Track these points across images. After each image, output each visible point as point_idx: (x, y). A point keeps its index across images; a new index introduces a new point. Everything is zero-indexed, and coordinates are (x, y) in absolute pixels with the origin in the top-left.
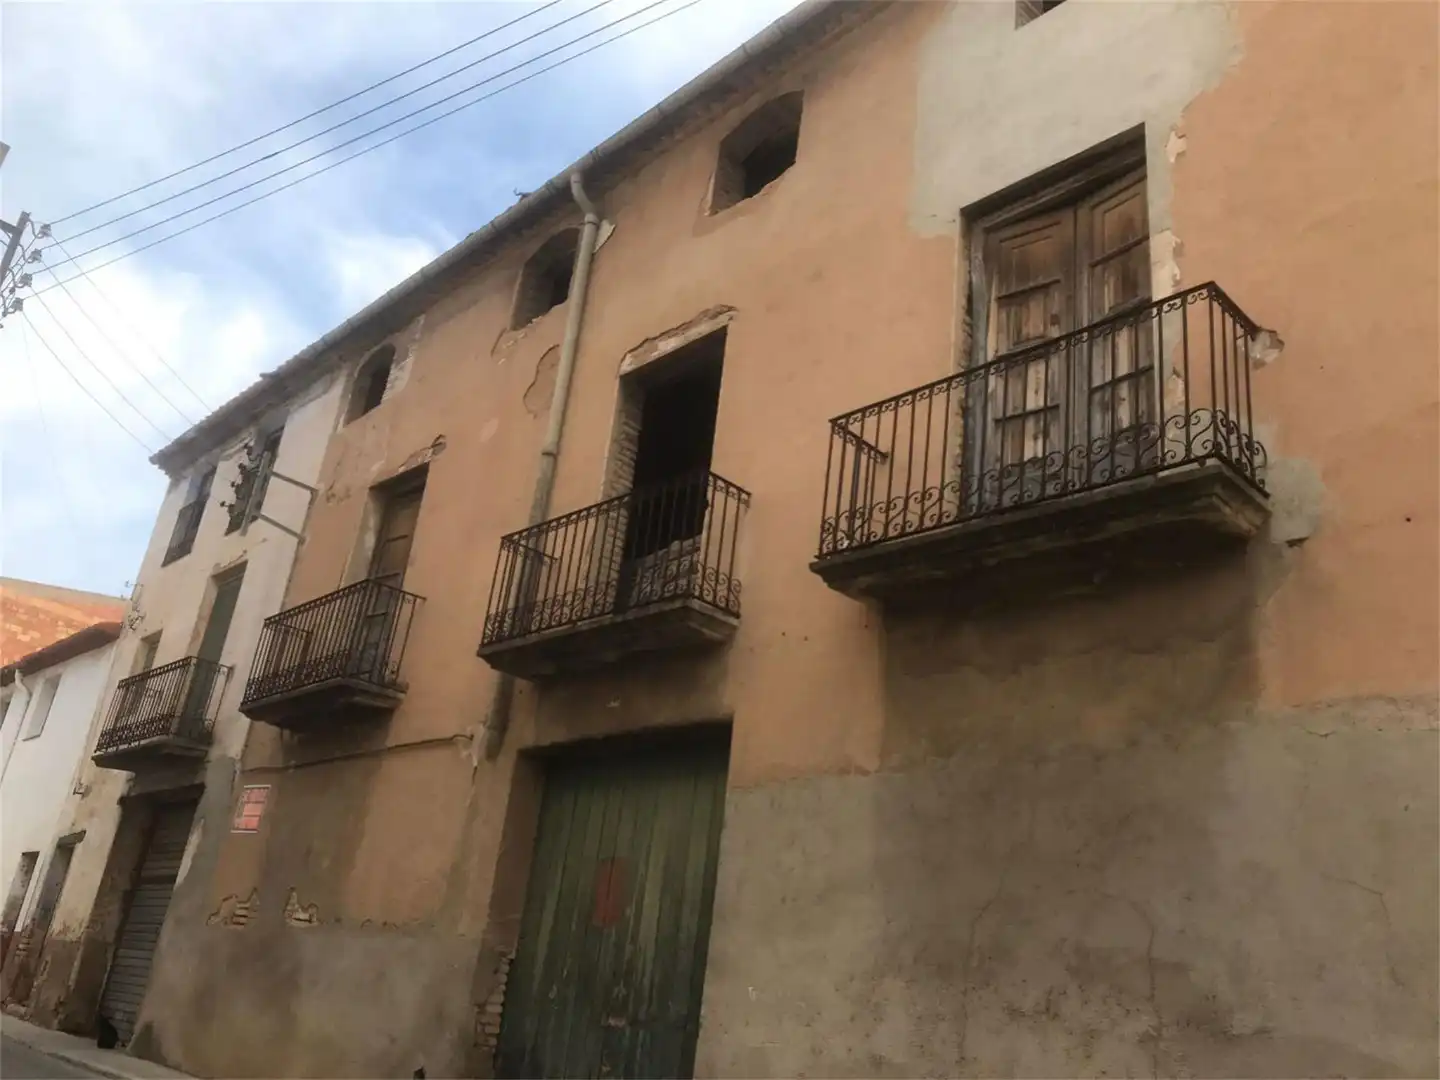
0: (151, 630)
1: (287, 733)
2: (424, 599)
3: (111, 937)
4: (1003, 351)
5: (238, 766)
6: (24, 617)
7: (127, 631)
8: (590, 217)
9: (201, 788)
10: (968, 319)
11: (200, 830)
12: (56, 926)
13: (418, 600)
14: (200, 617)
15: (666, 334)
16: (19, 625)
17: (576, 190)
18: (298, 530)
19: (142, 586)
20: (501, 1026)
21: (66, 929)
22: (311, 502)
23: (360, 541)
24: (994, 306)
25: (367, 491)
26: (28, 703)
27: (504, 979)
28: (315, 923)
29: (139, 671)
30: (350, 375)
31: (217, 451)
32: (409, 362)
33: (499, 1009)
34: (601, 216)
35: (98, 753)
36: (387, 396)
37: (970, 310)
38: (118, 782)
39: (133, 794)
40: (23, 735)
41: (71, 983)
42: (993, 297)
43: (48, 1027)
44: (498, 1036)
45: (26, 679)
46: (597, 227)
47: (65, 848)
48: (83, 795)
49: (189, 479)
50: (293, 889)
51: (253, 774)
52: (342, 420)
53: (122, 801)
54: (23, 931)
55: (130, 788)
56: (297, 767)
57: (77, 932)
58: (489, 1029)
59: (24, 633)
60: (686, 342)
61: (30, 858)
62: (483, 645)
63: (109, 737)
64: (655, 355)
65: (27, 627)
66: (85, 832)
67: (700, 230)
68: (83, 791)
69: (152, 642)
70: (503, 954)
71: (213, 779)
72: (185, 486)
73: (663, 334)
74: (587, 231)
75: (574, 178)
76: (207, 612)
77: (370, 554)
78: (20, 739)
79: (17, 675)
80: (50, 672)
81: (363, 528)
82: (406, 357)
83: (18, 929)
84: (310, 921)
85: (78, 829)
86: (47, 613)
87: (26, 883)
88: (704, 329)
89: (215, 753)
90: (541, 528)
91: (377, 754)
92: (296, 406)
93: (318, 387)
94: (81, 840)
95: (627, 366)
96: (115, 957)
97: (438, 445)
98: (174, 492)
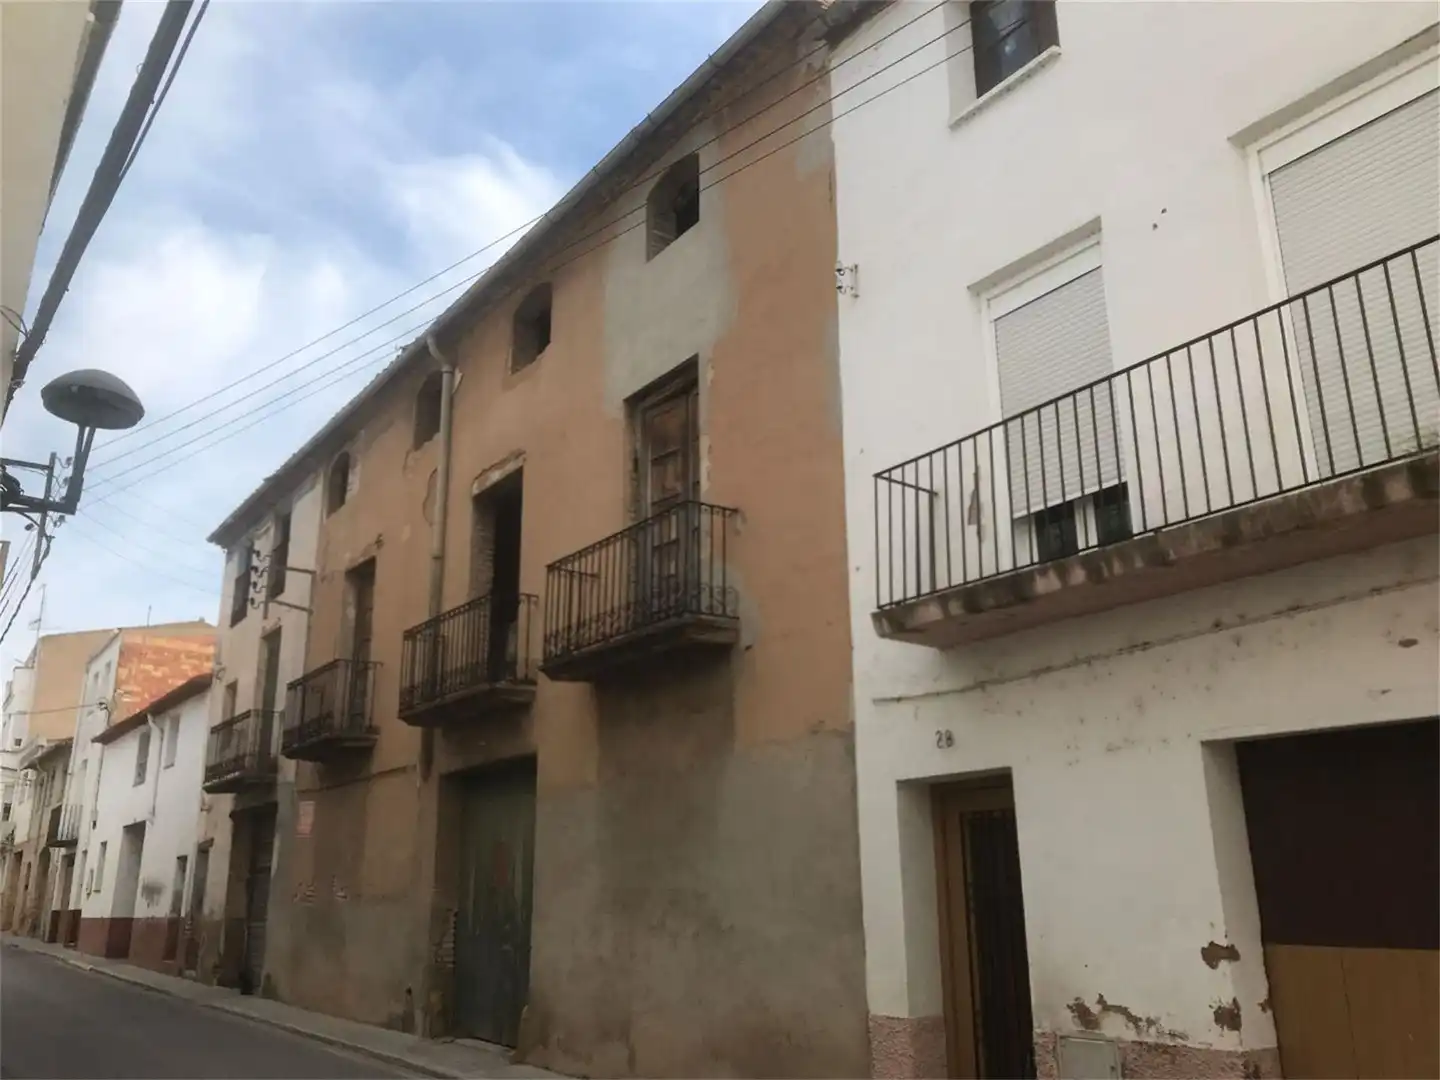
0: (231, 680)
1: (319, 763)
2: (382, 664)
3: (243, 914)
4: (656, 500)
5: (294, 788)
6: (154, 657)
7: (214, 680)
8: (445, 368)
9: (275, 806)
10: (634, 475)
11: (279, 837)
12: (206, 910)
13: (378, 666)
14: (259, 670)
15: (493, 467)
16: (150, 664)
17: (432, 349)
18: (306, 604)
20: (455, 955)
21: (212, 912)
22: (313, 581)
23: (345, 616)
24: (650, 464)
25: (344, 574)
26: (162, 739)
27: (452, 925)
28: (348, 899)
29: (228, 717)
30: (325, 476)
31: (251, 531)
32: (358, 469)
33: (452, 945)
34: (454, 366)
35: (208, 784)
36: (349, 496)
37: (636, 468)
38: (226, 802)
39: (238, 809)
40: (163, 764)
41: (222, 951)
42: (650, 458)
43: (209, 983)
44: (454, 963)
45: (156, 720)
46: (452, 373)
47: (204, 850)
48: (209, 810)
49: (238, 553)
50: (334, 877)
51: (304, 794)
52: (325, 516)
53: (232, 815)
54: (186, 915)
55: (235, 806)
56: (329, 788)
57: (219, 915)
58: (446, 959)
59: (156, 670)
60: (504, 476)
61: (182, 860)
62: (400, 711)
63: (211, 772)
64: (488, 484)
65: (157, 664)
66: (213, 839)
67: (507, 386)
68: (206, 809)
69: (232, 688)
70: (450, 910)
71: (282, 797)
72: (236, 558)
73: (493, 466)
74: (445, 377)
75: (430, 341)
76: (264, 668)
77: (352, 624)
78: (162, 769)
79: (149, 717)
80: (172, 712)
81: (345, 605)
82: (355, 466)
83: (183, 914)
84: (345, 897)
85: (209, 836)
86: (169, 650)
87: (183, 879)
88: (511, 467)
89: (280, 778)
90: (436, 621)
91: (369, 779)
92: (296, 497)
93: (307, 484)
94: (211, 845)
95: (476, 491)
96: (249, 928)
97: (379, 543)
98: (230, 564)
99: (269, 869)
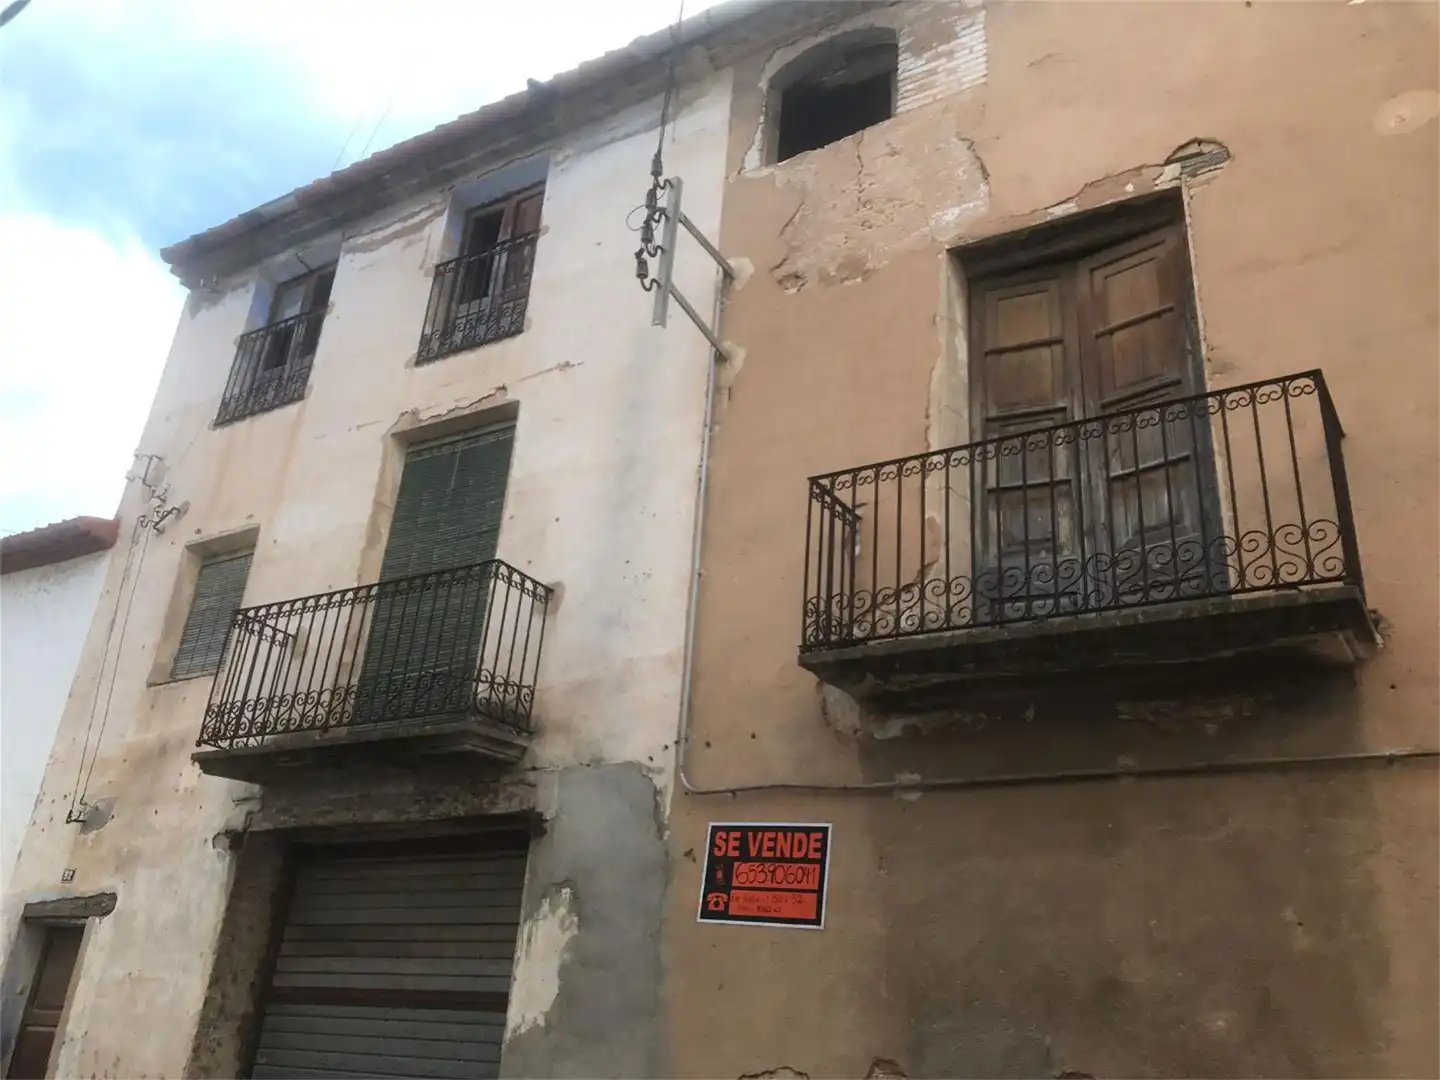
0: (219, 530)
5: (665, 781)
7: (135, 534)
9: (526, 830)
11: (562, 911)
19: (160, 459)
22: (723, 288)
25: (943, 257)
30: (744, 88)
31: (326, 239)
36: (912, 102)
39: (266, 827)
48: (88, 824)
49: (252, 287)
52: (753, 158)
53: (236, 840)
55: (249, 813)
56: (926, 789)
66: (113, 897)
68: (89, 817)
77: (965, 374)
81: (951, 322)
82: (948, 37)
85: (85, 887)
92: (569, 151)
94: (106, 912)
97: (1196, 155)
98: (205, 315)
99: (499, 1002)
